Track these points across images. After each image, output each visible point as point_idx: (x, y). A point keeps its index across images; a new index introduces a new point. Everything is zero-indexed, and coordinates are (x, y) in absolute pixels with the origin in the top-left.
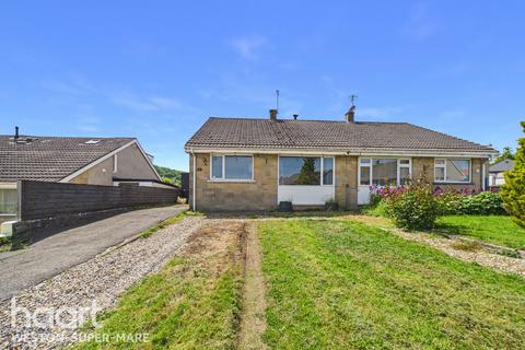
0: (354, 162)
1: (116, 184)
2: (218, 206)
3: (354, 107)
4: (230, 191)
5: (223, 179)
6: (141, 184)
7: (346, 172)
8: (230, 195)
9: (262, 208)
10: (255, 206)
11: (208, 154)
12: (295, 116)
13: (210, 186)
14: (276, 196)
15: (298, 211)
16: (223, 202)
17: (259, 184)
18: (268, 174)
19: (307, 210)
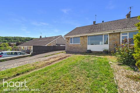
0: (118, 35)
1: (57, 45)
2: (71, 51)
3: (130, 12)
4: (74, 47)
5: (73, 44)
6: (61, 45)
7: (114, 39)
8: (74, 48)
9: (83, 52)
10: (81, 51)
11: (69, 38)
12: (103, 21)
13: (70, 46)
14: (87, 48)
15: (94, 53)
16: (73, 50)
17: (82, 44)
18: (84, 42)
19: (97, 53)
